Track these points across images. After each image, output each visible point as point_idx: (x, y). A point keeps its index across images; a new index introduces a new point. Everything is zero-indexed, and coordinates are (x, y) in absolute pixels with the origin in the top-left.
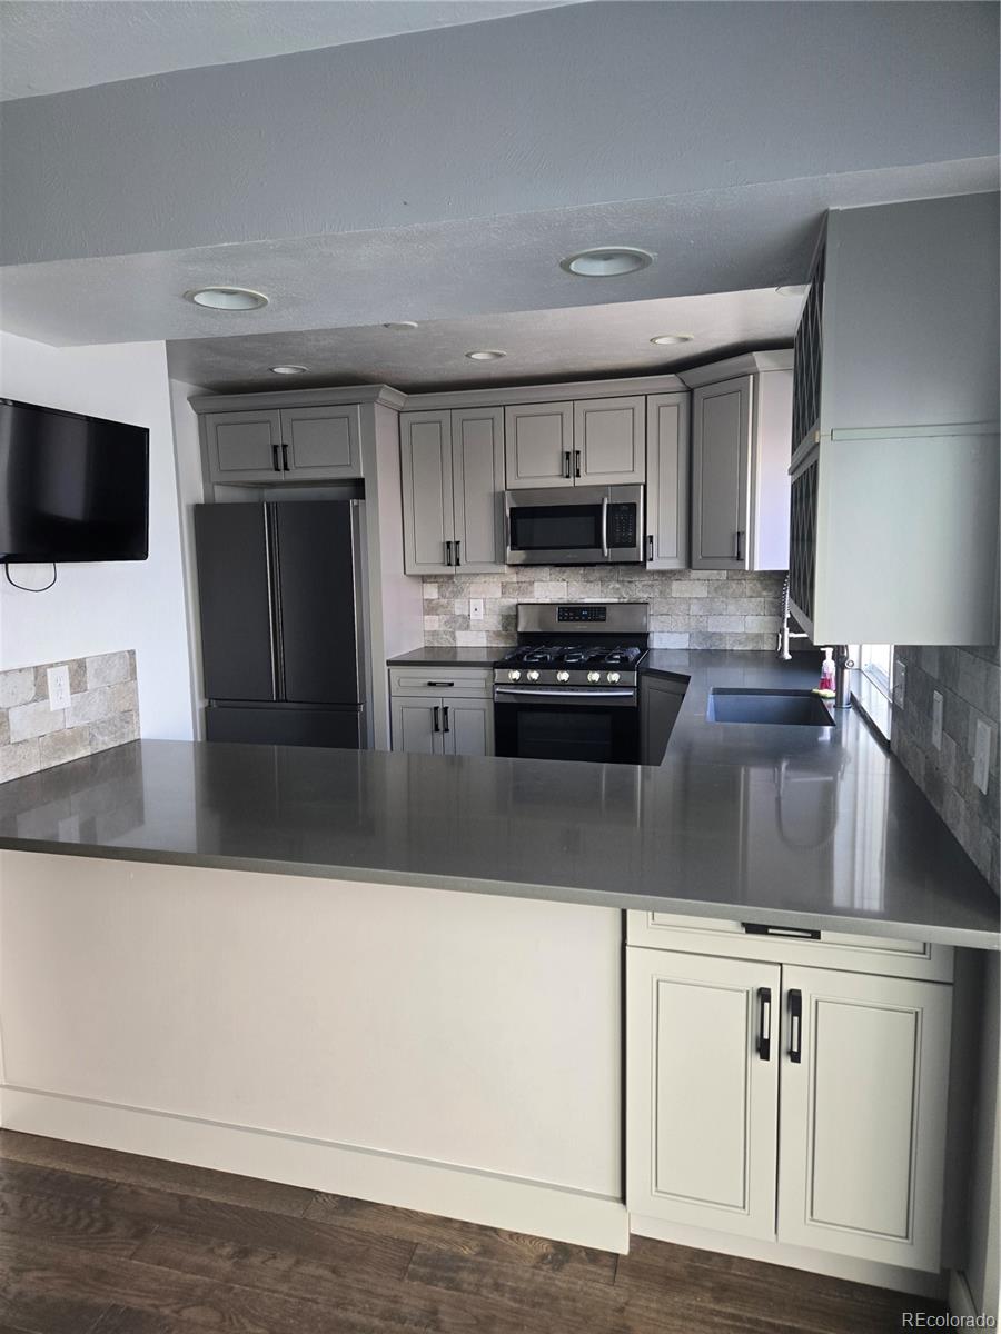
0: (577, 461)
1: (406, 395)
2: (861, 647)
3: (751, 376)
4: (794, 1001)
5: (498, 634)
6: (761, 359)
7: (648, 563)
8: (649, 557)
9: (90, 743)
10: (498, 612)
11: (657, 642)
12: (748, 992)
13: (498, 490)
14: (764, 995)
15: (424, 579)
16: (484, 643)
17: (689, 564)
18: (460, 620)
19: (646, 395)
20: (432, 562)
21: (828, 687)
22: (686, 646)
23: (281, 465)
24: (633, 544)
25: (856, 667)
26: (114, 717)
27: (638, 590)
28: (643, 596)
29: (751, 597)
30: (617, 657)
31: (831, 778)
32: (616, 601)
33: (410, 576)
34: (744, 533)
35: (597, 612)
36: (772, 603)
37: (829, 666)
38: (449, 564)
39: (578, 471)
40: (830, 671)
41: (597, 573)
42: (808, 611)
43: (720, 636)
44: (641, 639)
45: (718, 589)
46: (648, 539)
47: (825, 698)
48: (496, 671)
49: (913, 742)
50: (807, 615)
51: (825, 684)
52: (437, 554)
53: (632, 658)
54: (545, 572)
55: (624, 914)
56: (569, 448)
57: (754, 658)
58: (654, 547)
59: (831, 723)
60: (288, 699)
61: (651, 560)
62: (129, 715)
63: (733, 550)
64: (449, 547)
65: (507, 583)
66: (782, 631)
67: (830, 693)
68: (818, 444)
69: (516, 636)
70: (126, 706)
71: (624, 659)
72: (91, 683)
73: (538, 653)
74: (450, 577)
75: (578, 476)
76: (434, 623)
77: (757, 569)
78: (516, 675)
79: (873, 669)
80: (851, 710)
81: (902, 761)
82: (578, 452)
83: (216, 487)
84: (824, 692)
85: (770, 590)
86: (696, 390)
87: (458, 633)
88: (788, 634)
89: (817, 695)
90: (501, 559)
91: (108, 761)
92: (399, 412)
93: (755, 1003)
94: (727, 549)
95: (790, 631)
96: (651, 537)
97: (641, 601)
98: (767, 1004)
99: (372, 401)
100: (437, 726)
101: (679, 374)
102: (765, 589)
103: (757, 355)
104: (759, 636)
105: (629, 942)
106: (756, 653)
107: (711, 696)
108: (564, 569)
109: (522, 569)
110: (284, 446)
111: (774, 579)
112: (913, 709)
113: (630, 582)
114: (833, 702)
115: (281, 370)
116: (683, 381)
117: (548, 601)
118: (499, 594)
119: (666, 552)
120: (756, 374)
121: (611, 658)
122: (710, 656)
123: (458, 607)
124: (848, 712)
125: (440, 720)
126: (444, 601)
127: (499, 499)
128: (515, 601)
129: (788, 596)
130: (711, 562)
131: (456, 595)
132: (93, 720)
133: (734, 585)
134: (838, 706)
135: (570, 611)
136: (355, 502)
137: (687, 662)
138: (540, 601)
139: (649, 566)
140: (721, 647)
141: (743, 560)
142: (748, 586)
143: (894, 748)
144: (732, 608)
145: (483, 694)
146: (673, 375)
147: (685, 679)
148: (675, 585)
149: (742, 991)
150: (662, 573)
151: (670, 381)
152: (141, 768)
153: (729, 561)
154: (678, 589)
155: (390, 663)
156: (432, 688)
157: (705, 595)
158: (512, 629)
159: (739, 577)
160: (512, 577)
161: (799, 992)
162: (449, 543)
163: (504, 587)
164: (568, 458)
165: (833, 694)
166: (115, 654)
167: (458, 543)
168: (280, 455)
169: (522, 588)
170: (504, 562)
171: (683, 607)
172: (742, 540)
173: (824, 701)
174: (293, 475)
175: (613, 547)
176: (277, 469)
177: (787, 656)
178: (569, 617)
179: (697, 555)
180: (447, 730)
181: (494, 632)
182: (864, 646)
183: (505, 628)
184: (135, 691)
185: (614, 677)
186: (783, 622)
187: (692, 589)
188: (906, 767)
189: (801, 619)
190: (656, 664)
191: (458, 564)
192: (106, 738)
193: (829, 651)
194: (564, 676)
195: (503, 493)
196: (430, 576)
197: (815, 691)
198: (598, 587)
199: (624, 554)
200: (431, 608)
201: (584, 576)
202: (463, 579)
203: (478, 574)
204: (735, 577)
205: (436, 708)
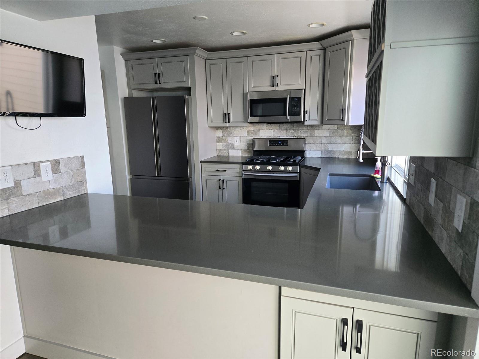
0: (277, 80)
1: (208, 52)
2: (392, 157)
3: (350, 42)
4: (359, 325)
5: (245, 151)
6: (355, 34)
7: (305, 122)
8: (305, 120)
9: (63, 194)
10: (245, 142)
11: (308, 154)
12: (337, 319)
13: (245, 92)
14: (345, 322)
15: (217, 128)
16: (240, 154)
17: (322, 123)
18: (231, 145)
19: (306, 51)
20: (219, 121)
21: (378, 173)
22: (320, 156)
23: (158, 82)
24: (299, 114)
25: (390, 165)
26: (74, 184)
27: (301, 133)
28: (303, 135)
29: (347, 136)
30: (292, 160)
31: (378, 212)
32: (292, 138)
33: (210, 127)
34: (345, 109)
35: (285, 142)
36: (355, 138)
37: (379, 165)
38: (226, 123)
39: (278, 84)
40: (379, 167)
41: (285, 126)
42: (374, 140)
43: (334, 152)
44: (302, 153)
45: (334, 133)
46: (305, 112)
47: (377, 178)
48: (243, 165)
49: (418, 200)
50: (373, 141)
51: (377, 172)
52: (221, 118)
53: (297, 160)
54: (264, 126)
55: (280, 288)
56: (274, 74)
57: (347, 161)
58: (308, 116)
59: (379, 189)
60: (162, 175)
61: (306, 121)
62: (82, 182)
63: (340, 117)
64: (225, 116)
65: (249, 130)
66: (359, 150)
67: (378, 176)
68: (383, 50)
69: (252, 152)
70: (80, 179)
71: (295, 161)
72: (62, 169)
73: (260, 158)
74: (227, 128)
75: (278, 86)
76: (220, 146)
77: (350, 124)
78: (251, 167)
79: (397, 166)
80: (387, 183)
81: (411, 207)
82: (278, 76)
83: (133, 91)
84: (376, 176)
85: (355, 133)
86: (327, 49)
87: (230, 151)
88: (362, 151)
89: (373, 177)
90: (246, 120)
91: (72, 202)
92: (206, 60)
93: (341, 325)
94: (338, 116)
95: (363, 150)
96: (307, 111)
97: (302, 138)
98: (346, 327)
99: (194, 54)
100: (220, 187)
101: (320, 42)
102: (353, 133)
103: (353, 32)
104: (350, 152)
105: (282, 294)
106: (348, 159)
107: (328, 177)
108: (271, 124)
109: (255, 125)
110: (159, 74)
111: (357, 128)
112: (419, 186)
113: (298, 130)
114: (380, 180)
115: (156, 41)
116: (322, 45)
117: (265, 138)
118: (246, 135)
119: (313, 118)
120: (353, 41)
121: (289, 161)
122: (329, 160)
123: (230, 140)
124: (386, 184)
125: (221, 184)
126: (224, 138)
127: (245, 95)
128: (252, 138)
129: (363, 135)
130: (331, 122)
131: (229, 135)
132: (64, 185)
133: (340, 131)
134: (382, 182)
135: (274, 142)
136: (187, 97)
137: (320, 163)
138: (262, 138)
139: (306, 123)
140: (334, 156)
141: (344, 120)
142: (346, 132)
143: (408, 201)
144: (339, 141)
145: (238, 175)
146: (318, 42)
147: (318, 170)
148: (316, 131)
149: (335, 319)
150: (311, 126)
151: (317, 45)
152: (88, 205)
153: (338, 121)
154: (317, 133)
155: (201, 162)
156: (218, 172)
157: (328, 135)
158: (251, 149)
159: (342, 128)
160: (251, 128)
161: (362, 321)
162: (225, 114)
163: (248, 132)
164: (273, 78)
165: (380, 177)
166: (74, 157)
167: (229, 114)
168: (157, 77)
169: (255, 132)
170: (247, 122)
171: (319, 140)
172: (344, 112)
173: (375, 179)
174: (163, 86)
175: (291, 115)
176: (156, 83)
177: (361, 160)
178: (273, 144)
179: (325, 119)
180: (224, 189)
181: (244, 150)
182: (394, 157)
183: (248, 148)
184: (85, 173)
185: (290, 168)
186: (360, 146)
187: (323, 133)
188: (413, 211)
189: (369, 143)
190: (307, 163)
191: (229, 122)
192: (71, 193)
193: (379, 159)
194: (270, 168)
195: (247, 93)
196: (219, 127)
197: (372, 175)
198: (285, 132)
199: (295, 118)
200: (219, 140)
201: (280, 127)
202: (232, 129)
203: (237, 127)
204: (341, 128)
205: (220, 180)
